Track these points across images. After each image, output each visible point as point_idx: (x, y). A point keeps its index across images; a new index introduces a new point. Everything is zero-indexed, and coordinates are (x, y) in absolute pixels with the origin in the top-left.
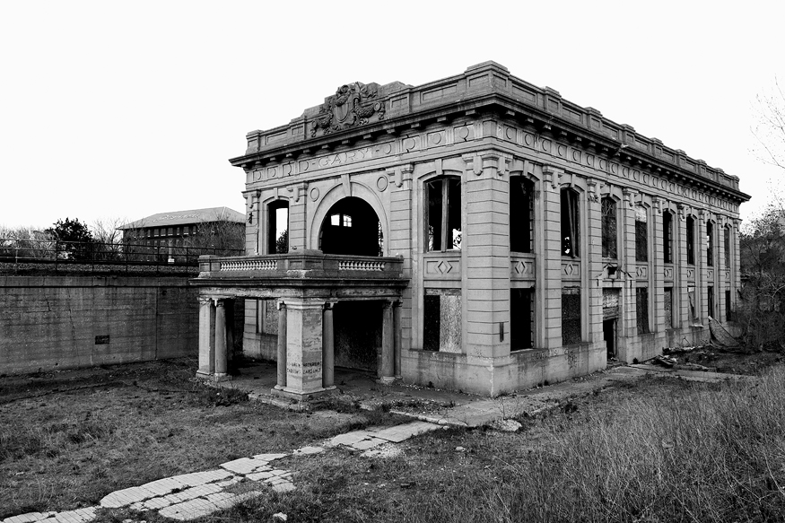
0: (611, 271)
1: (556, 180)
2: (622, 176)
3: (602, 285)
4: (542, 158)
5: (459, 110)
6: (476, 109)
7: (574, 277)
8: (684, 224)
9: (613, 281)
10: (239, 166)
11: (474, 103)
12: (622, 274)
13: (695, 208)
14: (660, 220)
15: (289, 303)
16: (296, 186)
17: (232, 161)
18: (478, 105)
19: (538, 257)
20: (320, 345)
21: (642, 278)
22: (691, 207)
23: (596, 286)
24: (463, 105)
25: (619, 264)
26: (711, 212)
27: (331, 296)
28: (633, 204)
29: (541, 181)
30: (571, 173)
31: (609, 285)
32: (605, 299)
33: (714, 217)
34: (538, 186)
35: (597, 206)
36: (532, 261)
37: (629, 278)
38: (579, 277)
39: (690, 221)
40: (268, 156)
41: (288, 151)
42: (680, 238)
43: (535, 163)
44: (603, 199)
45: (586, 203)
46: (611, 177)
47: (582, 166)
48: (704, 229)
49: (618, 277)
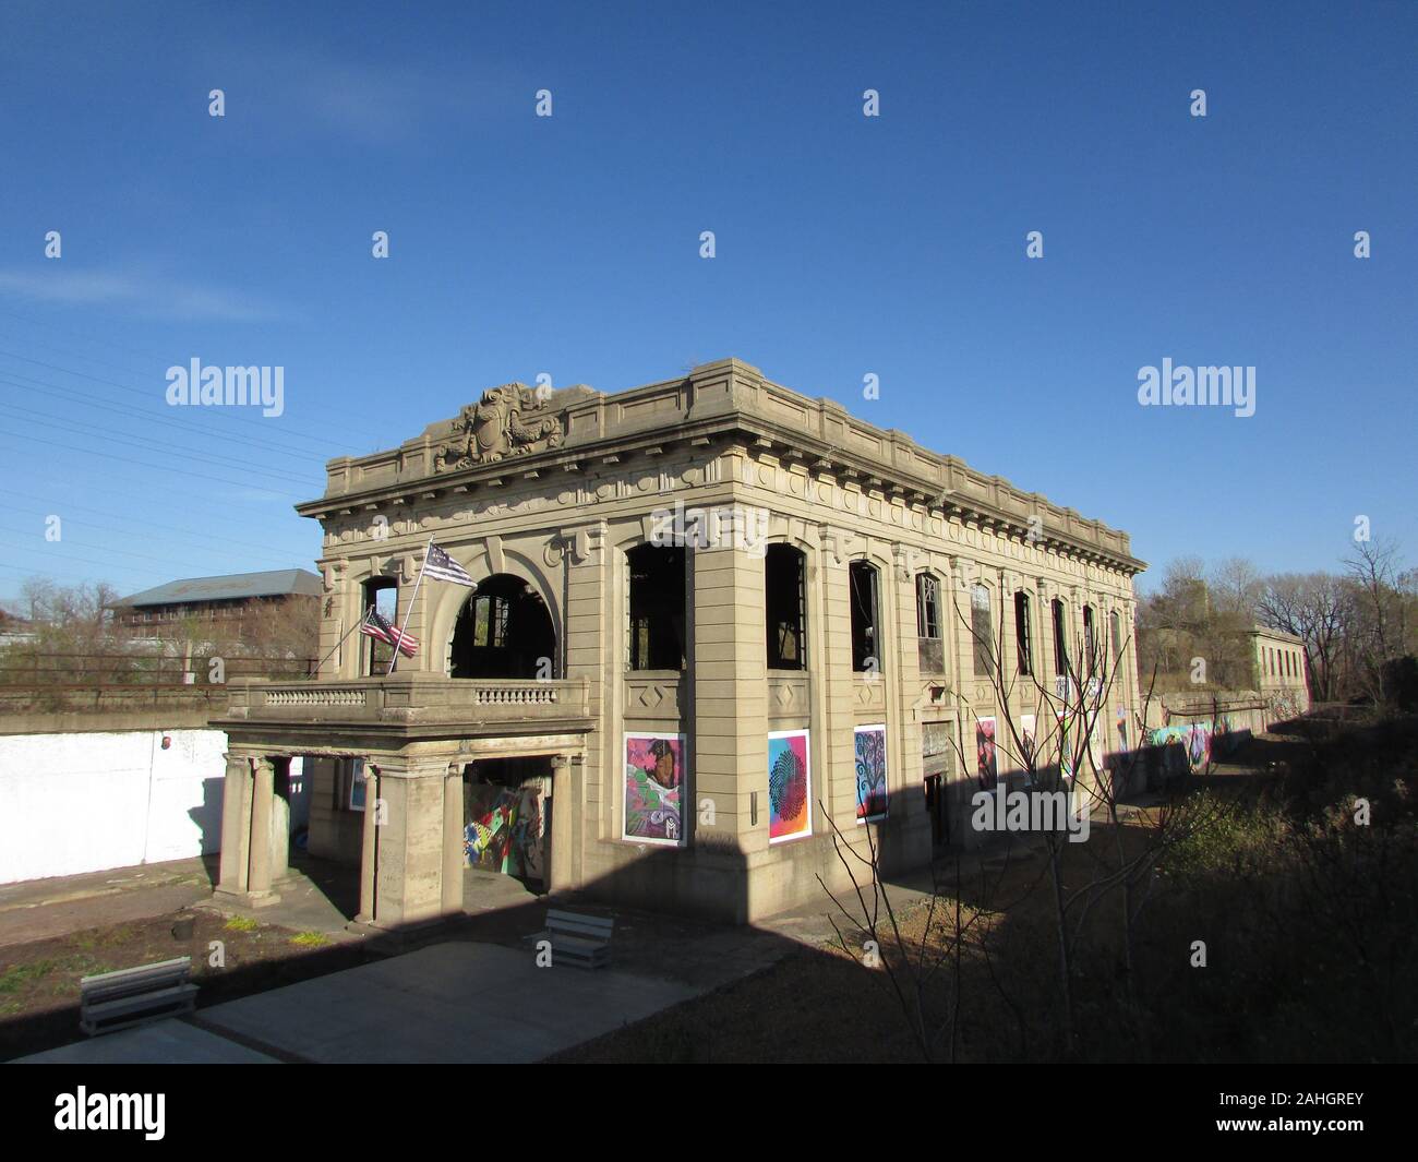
0: (937, 692)
1: (843, 549)
2: (947, 537)
3: (921, 718)
4: (818, 514)
5: (681, 436)
6: (710, 436)
7: (876, 707)
8: (1048, 612)
9: (939, 709)
10: (313, 516)
11: (705, 426)
12: (953, 699)
13: (1065, 585)
14: (1010, 606)
15: (384, 766)
16: (409, 553)
17: (301, 508)
18: (713, 430)
19: (814, 676)
20: (438, 840)
21: (986, 703)
22: (1057, 583)
23: (911, 721)
24: (687, 429)
25: (948, 682)
26: (1088, 590)
27: (461, 752)
28: (967, 583)
29: (818, 549)
30: (865, 535)
31: (933, 717)
32: (927, 741)
33: (1094, 598)
34: (813, 559)
35: (909, 589)
36: (805, 683)
37: (964, 704)
38: (882, 707)
39: (1057, 605)
40: (362, 502)
41: (398, 494)
42: (1042, 634)
43: (807, 521)
44: (918, 576)
45: (892, 583)
46: (930, 540)
47: (883, 524)
48: (1080, 618)
49: (948, 703)
